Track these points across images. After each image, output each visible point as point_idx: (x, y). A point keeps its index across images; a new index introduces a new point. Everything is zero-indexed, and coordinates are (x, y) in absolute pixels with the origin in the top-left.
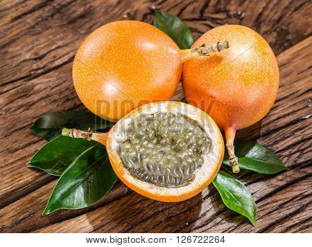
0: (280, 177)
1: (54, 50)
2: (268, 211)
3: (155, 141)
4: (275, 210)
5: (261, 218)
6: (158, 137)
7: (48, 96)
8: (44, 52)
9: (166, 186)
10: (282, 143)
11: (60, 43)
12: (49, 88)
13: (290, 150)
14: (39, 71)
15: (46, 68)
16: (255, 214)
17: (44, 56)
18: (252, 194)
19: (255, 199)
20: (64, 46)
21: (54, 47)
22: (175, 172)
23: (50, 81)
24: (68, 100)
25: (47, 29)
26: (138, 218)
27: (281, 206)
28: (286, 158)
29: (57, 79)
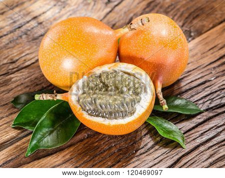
0: (199, 117)
1: (24, 56)
2: (193, 138)
3: (104, 90)
4: (198, 137)
5: (189, 143)
6: (106, 86)
7: (22, 84)
8: (17, 58)
9: (116, 118)
10: (196, 96)
11: (28, 52)
12: (23, 79)
13: (203, 100)
14: (15, 70)
15: (19, 67)
16: (184, 141)
17: (17, 60)
18: (180, 129)
19: (183, 132)
20: (31, 53)
21: (24, 54)
22: (121, 107)
23: (23, 75)
24: (37, 85)
25: (18, 44)
26: (98, 152)
27: (202, 134)
28: (201, 105)
29: (28, 74)
